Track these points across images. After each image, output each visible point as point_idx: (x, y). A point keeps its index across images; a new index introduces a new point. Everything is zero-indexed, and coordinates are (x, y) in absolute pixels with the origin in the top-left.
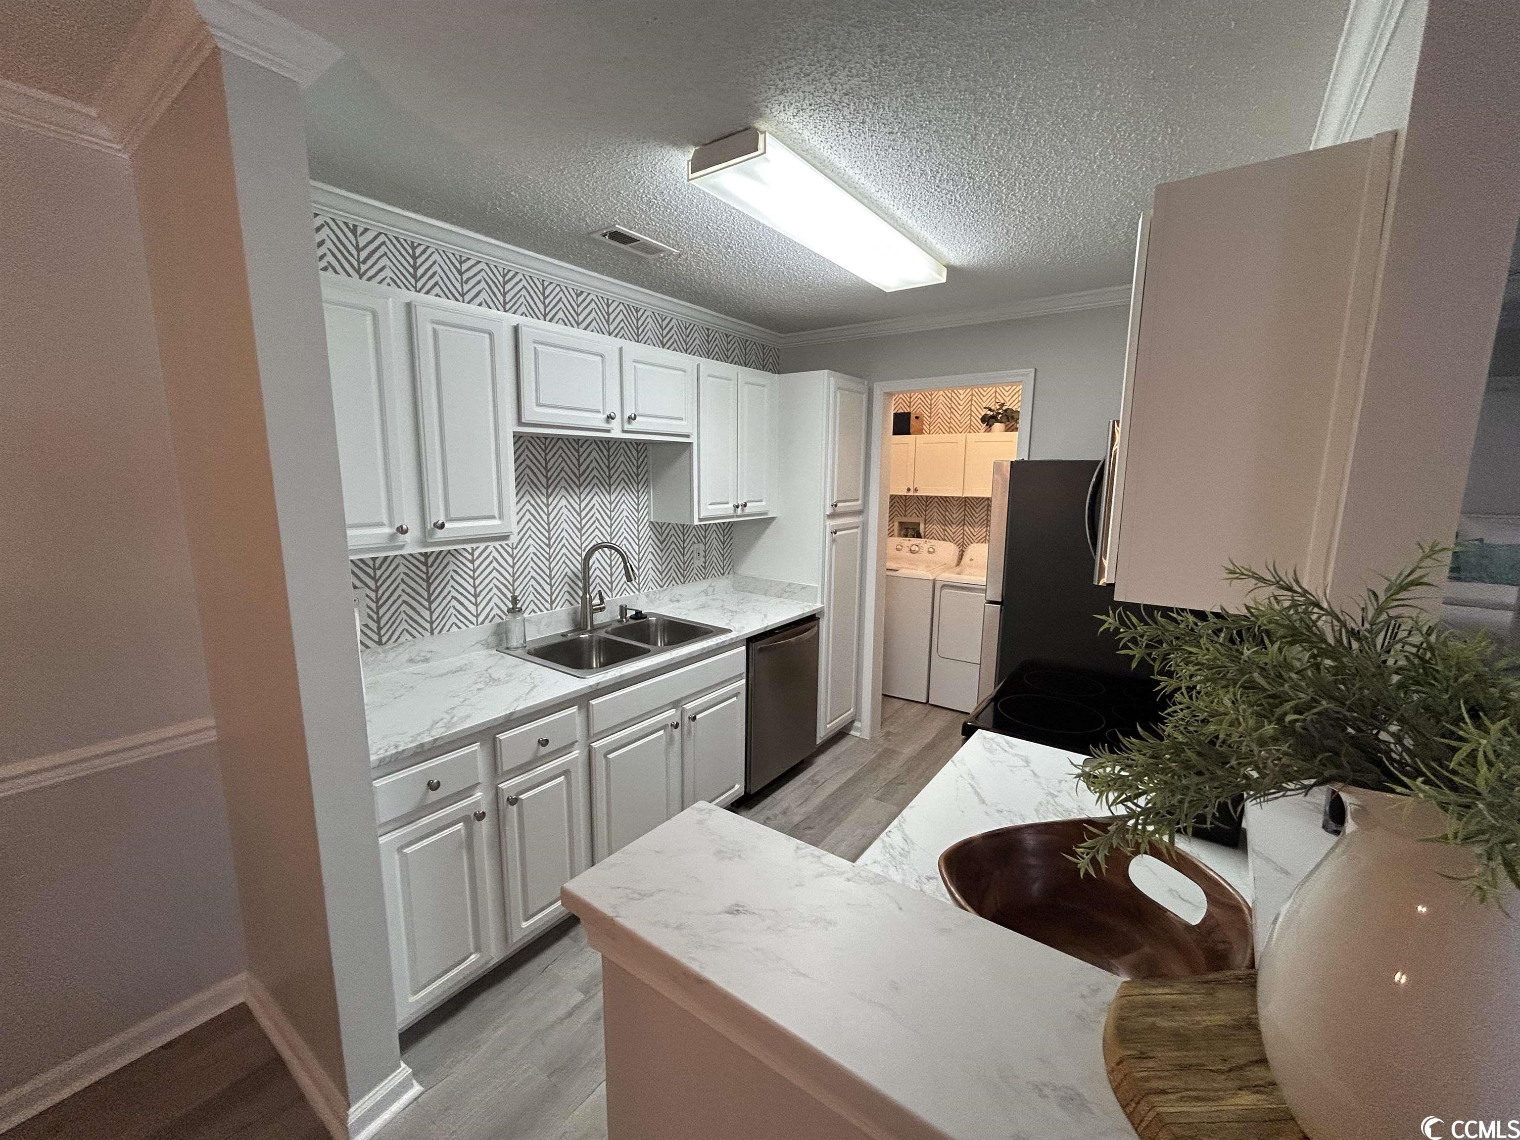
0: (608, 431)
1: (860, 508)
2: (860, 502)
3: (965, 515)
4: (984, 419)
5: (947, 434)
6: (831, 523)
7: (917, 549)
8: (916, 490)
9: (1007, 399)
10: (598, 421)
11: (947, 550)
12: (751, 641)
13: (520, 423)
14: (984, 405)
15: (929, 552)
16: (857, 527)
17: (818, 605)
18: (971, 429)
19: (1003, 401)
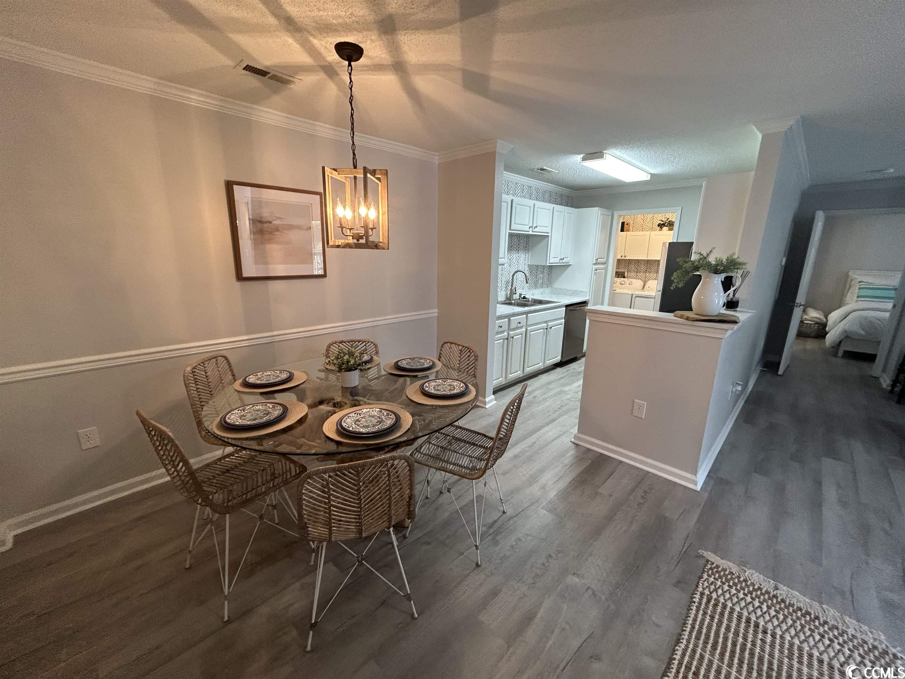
0: (528, 232)
1: (605, 262)
2: (605, 259)
3: (647, 268)
4: (659, 225)
5: (641, 232)
6: (594, 267)
7: (624, 283)
8: (625, 257)
9: (670, 216)
10: (526, 228)
11: (638, 283)
12: (567, 306)
13: (510, 229)
14: (660, 219)
15: (629, 284)
16: (603, 269)
17: (588, 298)
18: (652, 229)
19: (668, 217)
